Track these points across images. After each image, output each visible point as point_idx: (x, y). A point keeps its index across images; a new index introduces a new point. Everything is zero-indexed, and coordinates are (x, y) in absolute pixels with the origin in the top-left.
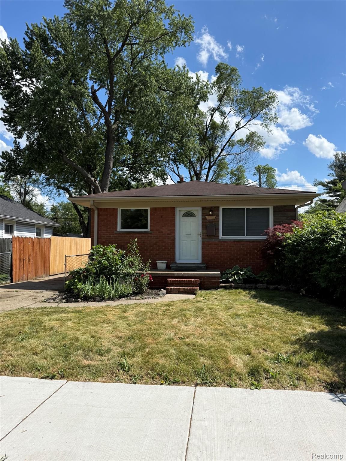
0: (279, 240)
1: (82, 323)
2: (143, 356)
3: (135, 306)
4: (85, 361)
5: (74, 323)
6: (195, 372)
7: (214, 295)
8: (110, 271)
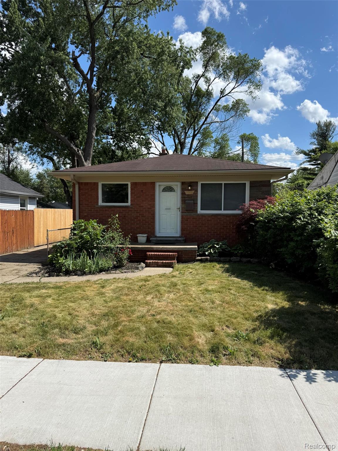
0: (253, 216)
1: (61, 299)
2: (114, 333)
3: (114, 282)
4: (60, 339)
5: (53, 299)
6: (161, 350)
7: (190, 269)
8: (91, 245)
